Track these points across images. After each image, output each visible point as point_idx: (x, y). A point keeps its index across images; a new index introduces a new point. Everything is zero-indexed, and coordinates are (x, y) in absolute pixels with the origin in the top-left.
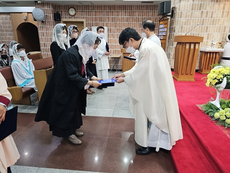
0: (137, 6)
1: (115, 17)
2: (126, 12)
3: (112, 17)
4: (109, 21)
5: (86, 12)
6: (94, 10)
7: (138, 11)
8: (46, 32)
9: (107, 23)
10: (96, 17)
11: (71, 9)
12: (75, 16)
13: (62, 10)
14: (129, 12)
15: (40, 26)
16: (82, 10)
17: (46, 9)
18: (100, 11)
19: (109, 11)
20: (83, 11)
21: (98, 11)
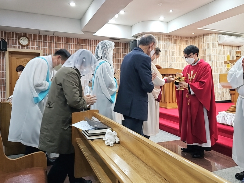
6: (53, 41)
12: (28, 46)
13: (9, 38)
16: (38, 40)
21: (59, 42)
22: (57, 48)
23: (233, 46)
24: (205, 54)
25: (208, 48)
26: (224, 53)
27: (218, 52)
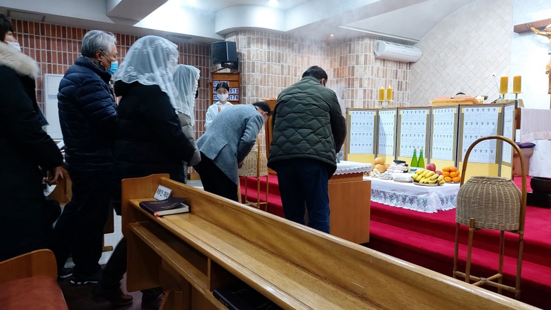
10: (49, 53)
18: (62, 38)
21: (57, 38)
22: (51, 51)
23: (400, 62)
24: (353, 75)
25: (357, 64)
26: (385, 75)
27: (375, 72)
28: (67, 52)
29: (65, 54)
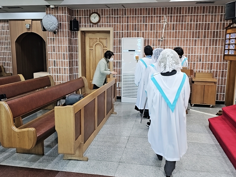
0: (189, 8)
1: (155, 23)
2: (171, 16)
3: (150, 23)
4: (146, 30)
5: (115, 17)
6: (125, 15)
7: (190, 14)
8: (57, 45)
9: (143, 32)
10: (128, 25)
11: (94, 14)
12: (99, 24)
13: (81, 17)
14: (177, 16)
15: (50, 38)
16: (108, 16)
17: (60, 16)
18: (134, 16)
19: (148, 16)
20: (110, 17)
21: (132, 16)
22: (129, 24)
28: (137, 24)
29: (136, 25)
